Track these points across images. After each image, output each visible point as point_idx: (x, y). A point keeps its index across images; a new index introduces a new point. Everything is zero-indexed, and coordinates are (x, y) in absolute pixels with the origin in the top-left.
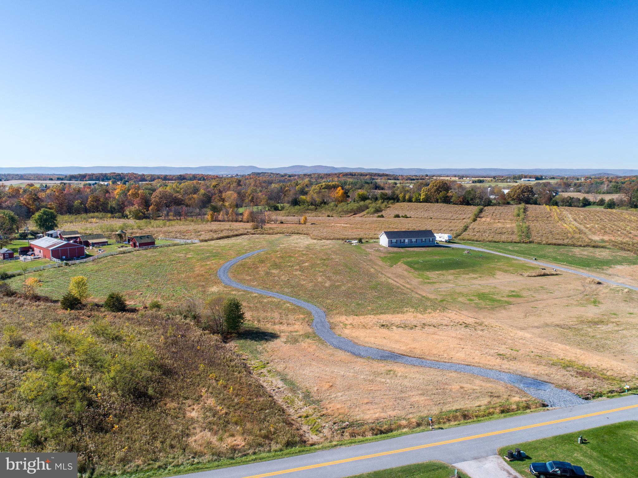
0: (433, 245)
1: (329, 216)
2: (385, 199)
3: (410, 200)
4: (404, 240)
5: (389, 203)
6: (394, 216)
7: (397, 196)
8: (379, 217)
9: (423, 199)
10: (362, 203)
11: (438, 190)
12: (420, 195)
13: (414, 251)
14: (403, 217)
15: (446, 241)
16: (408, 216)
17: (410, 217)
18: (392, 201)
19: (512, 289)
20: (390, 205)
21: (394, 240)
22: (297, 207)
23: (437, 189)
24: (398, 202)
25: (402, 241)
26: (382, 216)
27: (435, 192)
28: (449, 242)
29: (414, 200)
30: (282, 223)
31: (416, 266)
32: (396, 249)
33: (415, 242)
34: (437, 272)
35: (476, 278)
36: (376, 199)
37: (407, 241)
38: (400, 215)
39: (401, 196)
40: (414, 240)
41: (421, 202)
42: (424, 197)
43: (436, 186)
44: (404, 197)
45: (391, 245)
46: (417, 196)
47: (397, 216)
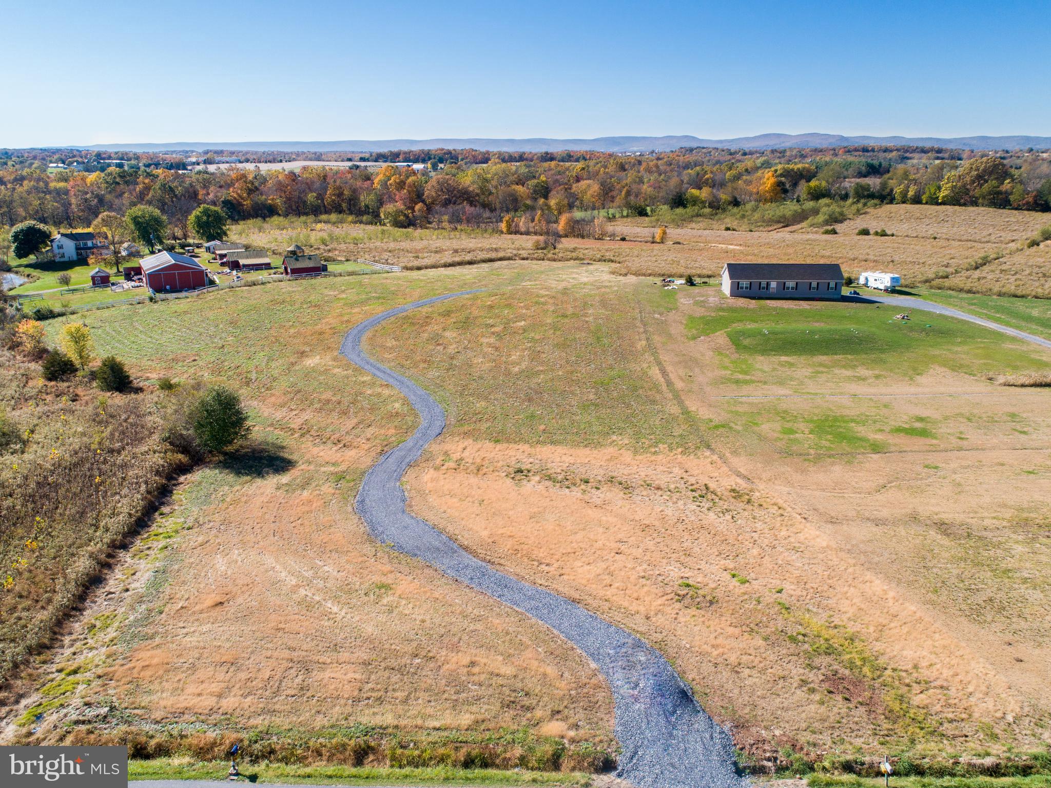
0: (836, 297)
1: (728, 229)
2: (864, 197)
3: (917, 200)
4: (768, 284)
5: (869, 204)
6: (857, 231)
7: (892, 190)
8: (827, 232)
9: (944, 197)
10: (810, 204)
11: (981, 178)
12: (939, 188)
13: (775, 309)
14: (876, 234)
15: (886, 290)
16: (889, 232)
17: (893, 235)
18: (876, 201)
19: (924, 413)
20: (868, 210)
21: (745, 283)
22: (679, 210)
23: (979, 177)
24: (891, 202)
25: (764, 283)
26: (834, 232)
27: (973, 182)
28: (893, 291)
29: (924, 198)
30: (623, 239)
31: (746, 342)
32: (742, 302)
33: (792, 288)
34: (783, 358)
35: (864, 379)
36: (845, 197)
37: (773, 284)
38: (872, 232)
39: (897, 190)
40: (791, 284)
41: (938, 204)
42: (946, 193)
43: (977, 170)
44: (904, 194)
45: (737, 291)
46: (933, 191)
47: (865, 232)
